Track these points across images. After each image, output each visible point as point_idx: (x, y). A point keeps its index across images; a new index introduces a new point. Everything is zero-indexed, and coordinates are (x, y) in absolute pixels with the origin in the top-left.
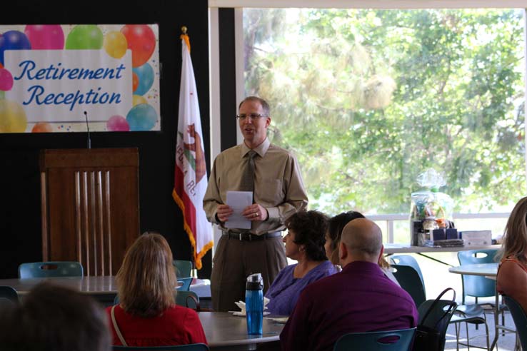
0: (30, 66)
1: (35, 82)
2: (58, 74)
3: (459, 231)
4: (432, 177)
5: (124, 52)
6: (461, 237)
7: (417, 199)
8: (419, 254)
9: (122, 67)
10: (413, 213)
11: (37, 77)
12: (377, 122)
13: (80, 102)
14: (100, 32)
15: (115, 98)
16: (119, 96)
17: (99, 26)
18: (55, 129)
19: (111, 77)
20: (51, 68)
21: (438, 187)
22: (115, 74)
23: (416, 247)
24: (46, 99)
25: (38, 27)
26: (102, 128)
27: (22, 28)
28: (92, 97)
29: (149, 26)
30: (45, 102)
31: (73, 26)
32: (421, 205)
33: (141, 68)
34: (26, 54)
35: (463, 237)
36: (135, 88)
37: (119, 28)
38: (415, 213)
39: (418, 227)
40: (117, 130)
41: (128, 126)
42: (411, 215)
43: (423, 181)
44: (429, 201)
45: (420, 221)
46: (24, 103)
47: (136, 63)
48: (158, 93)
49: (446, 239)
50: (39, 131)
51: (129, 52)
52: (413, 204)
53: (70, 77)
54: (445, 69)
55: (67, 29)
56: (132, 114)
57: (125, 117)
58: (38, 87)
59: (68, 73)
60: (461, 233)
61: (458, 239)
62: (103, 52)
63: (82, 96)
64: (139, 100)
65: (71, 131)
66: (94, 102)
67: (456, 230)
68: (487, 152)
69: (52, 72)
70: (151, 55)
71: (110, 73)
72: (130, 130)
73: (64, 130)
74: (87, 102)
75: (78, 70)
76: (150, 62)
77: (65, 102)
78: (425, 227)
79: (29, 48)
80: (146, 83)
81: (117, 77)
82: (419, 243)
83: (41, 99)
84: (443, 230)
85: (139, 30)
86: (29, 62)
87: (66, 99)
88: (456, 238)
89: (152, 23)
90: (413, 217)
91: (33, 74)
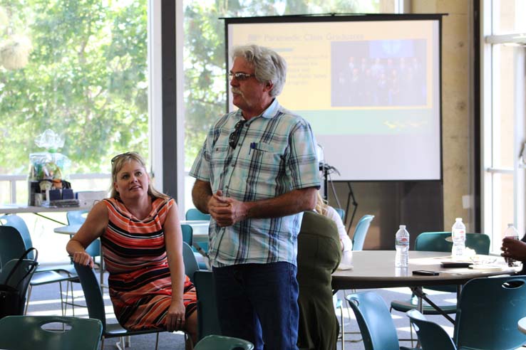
3: (75, 191)
4: (50, 139)
6: (77, 198)
7: (34, 159)
8: (36, 214)
10: (31, 174)
12: (17, 82)
21: (56, 148)
23: (33, 207)
32: (39, 167)
35: (79, 197)
38: (33, 174)
39: (35, 188)
42: (29, 176)
43: (41, 142)
44: (47, 161)
45: (36, 181)
49: (62, 199)
52: (31, 165)
54: (86, 31)
60: (77, 194)
61: (74, 200)
67: (72, 190)
68: (127, 112)
78: (42, 188)
82: (36, 203)
84: (59, 191)
88: (72, 198)
90: (30, 177)
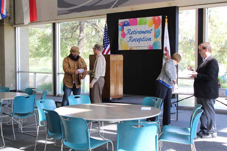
0: (130, 30)
1: (131, 35)
2: (136, 33)
5: (152, 25)
9: (152, 30)
11: (131, 34)
13: (141, 41)
14: (146, 19)
15: (150, 39)
16: (151, 38)
17: (146, 17)
18: (135, 49)
19: (149, 33)
20: (134, 31)
22: (150, 32)
24: (133, 40)
25: (132, 19)
26: (146, 48)
27: (128, 20)
28: (144, 39)
29: (159, 16)
30: (133, 41)
31: (140, 18)
33: (157, 30)
34: (129, 27)
36: (155, 36)
37: (151, 18)
40: (150, 49)
41: (153, 48)
46: (128, 42)
47: (155, 29)
48: (161, 37)
50: (131, 49)
51: (154, 25)
53: (139, 33)
55: (138, 19)
56: (154, 44)
57: (152, 45)
58: (131, 37)
59: (138, 32)
62: (147, 25)
63: (142, 39)
64: (156, 40)
65: (139, 49)
66: (144, 41)
69: (135, 32)
70: (159, 26)
71: (149, 32)
72: (154, 49)
73: (137, 49)
74: (143, 41)
75: (141, 31)
76: (159, 28)
77: (137, 41)
79: (129, 26)
80: (158, 34)
81: (150, 33)
83: (132, 40)
85: (156, 18)
86: (129, 29)
87: (138, 40)
89: (160, 16)
91: (130, 33)
